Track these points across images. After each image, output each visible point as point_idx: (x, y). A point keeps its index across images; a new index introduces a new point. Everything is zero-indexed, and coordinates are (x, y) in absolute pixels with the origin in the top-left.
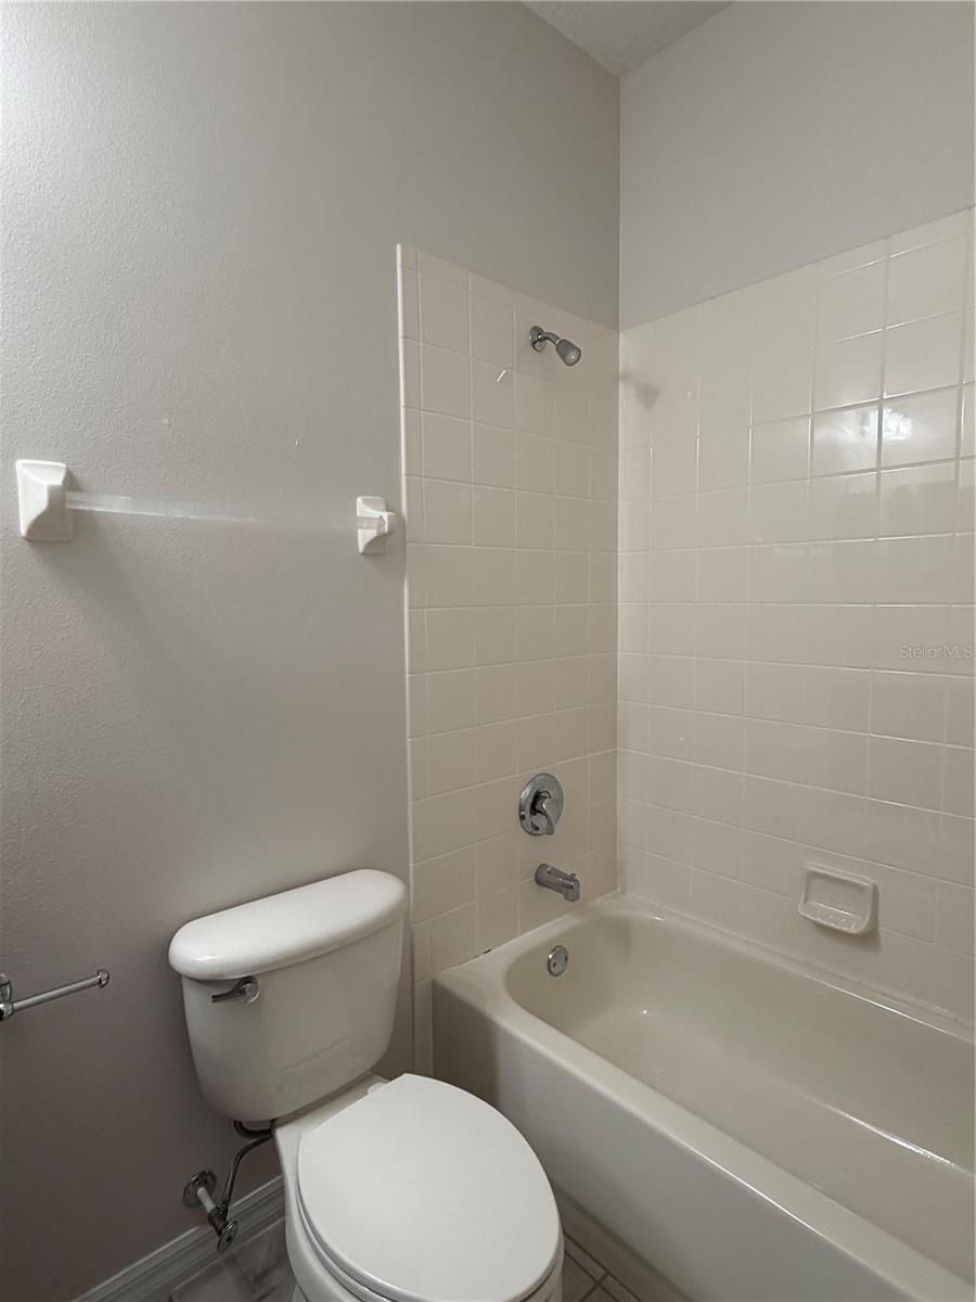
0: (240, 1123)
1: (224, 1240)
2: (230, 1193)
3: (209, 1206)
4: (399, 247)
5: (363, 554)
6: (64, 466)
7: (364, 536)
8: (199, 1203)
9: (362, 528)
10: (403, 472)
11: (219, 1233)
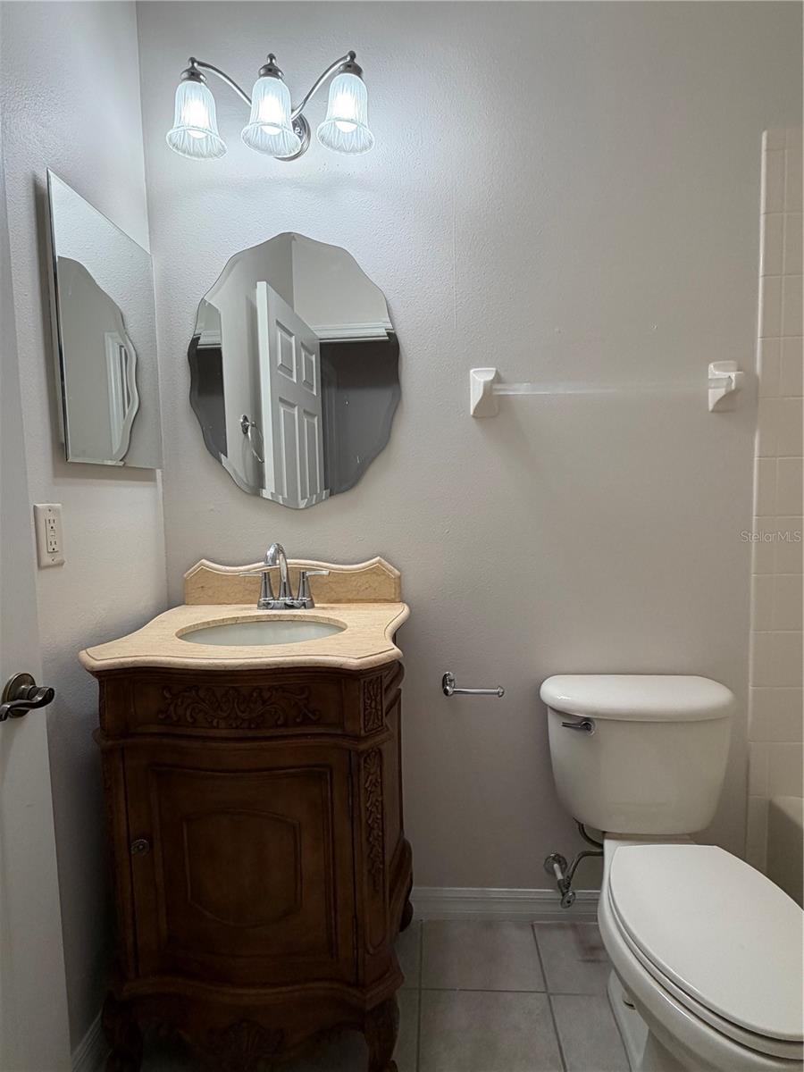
0: (582, 825)
1: (565, 901)
2: (573, 872)
3: (560, 876)
4: (764, 135)
5: (713, 411)
6: (494, 369)
7: (714, 395)
8: (554, 874)
9: (711, 388)
10: (759, 335)
11: (563, 895)
